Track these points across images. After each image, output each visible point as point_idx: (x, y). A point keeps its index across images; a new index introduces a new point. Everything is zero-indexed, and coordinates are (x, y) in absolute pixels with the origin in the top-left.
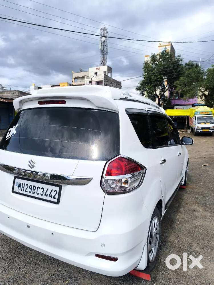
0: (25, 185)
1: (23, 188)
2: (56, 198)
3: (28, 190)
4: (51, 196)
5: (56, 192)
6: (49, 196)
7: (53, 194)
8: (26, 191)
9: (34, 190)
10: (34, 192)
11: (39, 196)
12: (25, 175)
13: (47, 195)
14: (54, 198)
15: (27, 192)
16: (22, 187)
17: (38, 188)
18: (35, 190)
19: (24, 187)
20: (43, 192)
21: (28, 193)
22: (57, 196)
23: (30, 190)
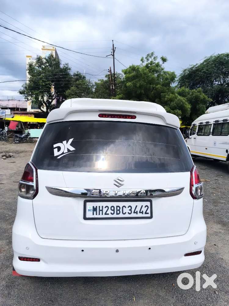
0: (104, 207)
1: (101, 212)
2: (148, 213)
3: (110, 211)
4: (142, 213)
5: (147, 207)
6: (140, 212)
7: (144, 209)
8: (106, 214)
9: (117, 210)
10: (118, 212)
11: (127, 215)
12: (101, 197)
13: (137, 213)
14: (146, 213)
15: (108, 214)
16: (100, 210)
17: (124, 208)
18: (119, 210)
19: (102, 210)
20: (130, 210)
21: (110, 216)
22: (149, 211)
23: (112, 212)
